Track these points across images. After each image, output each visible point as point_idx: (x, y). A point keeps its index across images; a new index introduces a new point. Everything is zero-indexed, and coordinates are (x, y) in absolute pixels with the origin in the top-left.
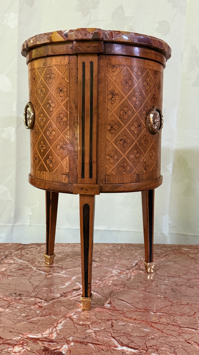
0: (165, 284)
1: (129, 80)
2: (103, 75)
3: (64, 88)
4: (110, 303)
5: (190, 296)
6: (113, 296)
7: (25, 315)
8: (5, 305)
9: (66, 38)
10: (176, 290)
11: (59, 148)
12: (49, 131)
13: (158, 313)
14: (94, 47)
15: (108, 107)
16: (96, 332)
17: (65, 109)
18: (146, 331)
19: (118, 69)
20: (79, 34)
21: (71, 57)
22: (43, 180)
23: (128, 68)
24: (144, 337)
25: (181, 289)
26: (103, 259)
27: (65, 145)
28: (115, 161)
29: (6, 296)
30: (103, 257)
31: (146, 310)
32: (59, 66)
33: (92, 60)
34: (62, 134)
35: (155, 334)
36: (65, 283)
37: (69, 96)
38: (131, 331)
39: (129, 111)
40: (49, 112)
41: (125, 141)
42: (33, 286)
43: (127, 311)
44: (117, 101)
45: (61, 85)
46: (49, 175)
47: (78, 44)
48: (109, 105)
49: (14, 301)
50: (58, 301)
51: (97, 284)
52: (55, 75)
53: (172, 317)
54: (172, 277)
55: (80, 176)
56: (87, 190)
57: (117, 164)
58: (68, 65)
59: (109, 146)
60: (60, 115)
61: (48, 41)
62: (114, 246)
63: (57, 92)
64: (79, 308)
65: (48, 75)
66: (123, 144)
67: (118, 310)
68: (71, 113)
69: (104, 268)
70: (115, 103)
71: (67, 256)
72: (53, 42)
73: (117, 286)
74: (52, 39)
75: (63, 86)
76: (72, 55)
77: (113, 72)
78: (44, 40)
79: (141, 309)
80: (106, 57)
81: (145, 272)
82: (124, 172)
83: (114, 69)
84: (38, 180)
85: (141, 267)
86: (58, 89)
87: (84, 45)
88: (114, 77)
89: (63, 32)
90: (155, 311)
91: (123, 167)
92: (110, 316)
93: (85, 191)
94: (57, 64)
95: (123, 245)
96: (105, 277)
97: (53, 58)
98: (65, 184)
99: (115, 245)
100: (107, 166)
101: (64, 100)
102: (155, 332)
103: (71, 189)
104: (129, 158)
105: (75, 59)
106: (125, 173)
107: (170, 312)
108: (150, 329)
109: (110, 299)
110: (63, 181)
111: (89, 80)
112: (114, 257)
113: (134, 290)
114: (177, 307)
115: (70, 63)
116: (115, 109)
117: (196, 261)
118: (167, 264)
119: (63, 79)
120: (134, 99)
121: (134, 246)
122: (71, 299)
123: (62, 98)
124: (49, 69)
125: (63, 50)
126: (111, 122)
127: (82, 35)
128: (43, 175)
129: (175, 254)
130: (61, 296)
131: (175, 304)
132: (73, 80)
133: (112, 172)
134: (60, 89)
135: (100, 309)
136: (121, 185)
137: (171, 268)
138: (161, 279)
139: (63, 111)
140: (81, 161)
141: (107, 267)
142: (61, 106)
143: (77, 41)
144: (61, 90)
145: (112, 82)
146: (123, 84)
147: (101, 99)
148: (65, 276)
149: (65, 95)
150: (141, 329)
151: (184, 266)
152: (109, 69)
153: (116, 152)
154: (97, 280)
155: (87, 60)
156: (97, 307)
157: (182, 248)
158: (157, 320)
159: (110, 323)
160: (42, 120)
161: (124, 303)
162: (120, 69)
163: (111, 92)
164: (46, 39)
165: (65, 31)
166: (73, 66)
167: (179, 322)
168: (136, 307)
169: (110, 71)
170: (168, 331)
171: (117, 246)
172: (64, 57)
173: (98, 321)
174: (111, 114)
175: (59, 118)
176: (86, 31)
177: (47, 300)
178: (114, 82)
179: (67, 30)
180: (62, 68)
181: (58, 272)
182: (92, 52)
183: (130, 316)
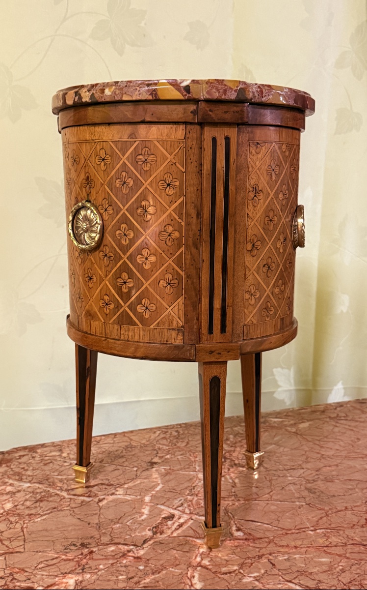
0: (291, 483)
1: (276, 165)
2: (242, 159)
3: (175, 180)
4: (238, 530)
5: (340, 495)
6: (233, 517)
7: (124, 577)
8: (75, 569)
9: (188, 95)
10: (314, 489)
11: (165, 285)
12: (142, 255)
13: (318, 531)
14: (234, 112)
15: (249, 213)
16: (258, 578)
17: (177, 218)
18: (325, 561)
19: (264, 147)
20: (214, 90)
21: (189, 127)
22: (126, 341)
23: (276, 145)
24: (329, 571)
25: (319, 487)
26: (166, 457)
27: (176, 279)
28: (257, 300)
29: (61, 552)
30: (163, 455)
31: (298, 529)
32: (165, 142)
33: (228, 134)
34: (170, 261)
35: (339, 563)
36: (140, 509)
37: (185, 196)
38: (304, 566)
39: (275, 217)
40: (143, 221)
41: (269, 267)
42: (91, 525)
43: (274, 537)
44: (261, 201)
45: (169, 174)
46: (142, 332)
47: (208, 107)
48: (250, 208)
49: (85, 558)
50: (157, 542)
51: (194, 502)
52: (157, 158)
53: (341, 532)
54: (293, 469)
55: (205, 330)
56: (219, 354)
57: (258, 306)
58: (185, 140)
59: (250, 278)
60: (167, 227)
61: (150, 98)
62: (162, 431)
63: (161, 187)
64: (199, 547)
65: (140, 157)
66: (267, 271)
67: (261, 538)
68: (188, 225)
69: (181, 472)
70: (259, 206)
71: (100, 462)
72: (159, 99)
73: (226, 499)
74: (159, 93)
75: (174, 177)
76: (191, 123)
77: (256, 153)
78: (140, 94)
79: (290, 530)
80: (248, 129)
81: (247, 469)
82: (268, 317)
83: (258, 149)
84: (117, 342)
85: (234, 461)
86: (163, 182)
87: (218, 110)
88: (258, 162)
89: (179, 82)
90: (312, 529)
91: (267, 309)
92: (257, 550)
93: (218, 356)
94: (162, 138)
95: (176, 427)
96: (196, 488)
97: (152, 125)
98: (176, 347)
99: (164, 430)
100: (246, 311)
101: (174, 201)
102: (339, 561)
103: (190, 354)
104: (274, 294)
105: (198, 131)
106: (268, 319)
107: (333, 526)
108: (328, 558)
109: (232, 522)
110: (173, 342)
111: (223, 169)
112: (180, 451)
113: (256, 500)
114: (336, 515)
115: (188, 138)
116: (258, 215)
117: (304, 438)
118: (268, 449)
119: (174, 165)
120: (281, 196)
121: (196, 426)
122: (175, 534)
123: (171, 198)
124: (143, 147)
125: (178, 114)
126: (253, 237)
127: (219, 92)
128: (127, 333)
129: (266, 431)
130: (155, 533)
131: (330, 512)
132: (193, 168)
133: (252, 319)
134: (166, 182)
135: (232, 541)
136: (266, 340)
137: (279, 455)
138: (279, 476)
139: (172, 220)
140: (207, 306)
141: (184, 470)
142: (168, 212)
143: (207, 101)
144: (169, 185)
145: (255, 170)
146: (270, 173)
147: (239, 199)
148: (130, 499)
149: (178, 193)
150: (315, 559)
151: (295, 449)
152: (251, 149)
153: (258, 286)
154: (187, 495)
155: (220, 133)
156: (225, 540)
157: (267, 419)
158: (326, 542)
159: (264, 560)
160: (125, 235)
161: (260, 525)
162: (266, 148)
163: (254, 188)
164: (144, 93)
165: (183, 81)
166: (193, 143)
167: (356, 539)
168: (281, 528)
169: (253, 152)
170: (353, 554)
171: (170, 431)
172: (175, 126)
173: (247, 561)
174: (252, 224)
175: (163, 233)
176: (226, 85)
177: (139, 545)
178: (258, 171)
179: (187, 80)
180: (171, 145)
181: (111, 492)
182: (230, 121)
183: (284, 543)
